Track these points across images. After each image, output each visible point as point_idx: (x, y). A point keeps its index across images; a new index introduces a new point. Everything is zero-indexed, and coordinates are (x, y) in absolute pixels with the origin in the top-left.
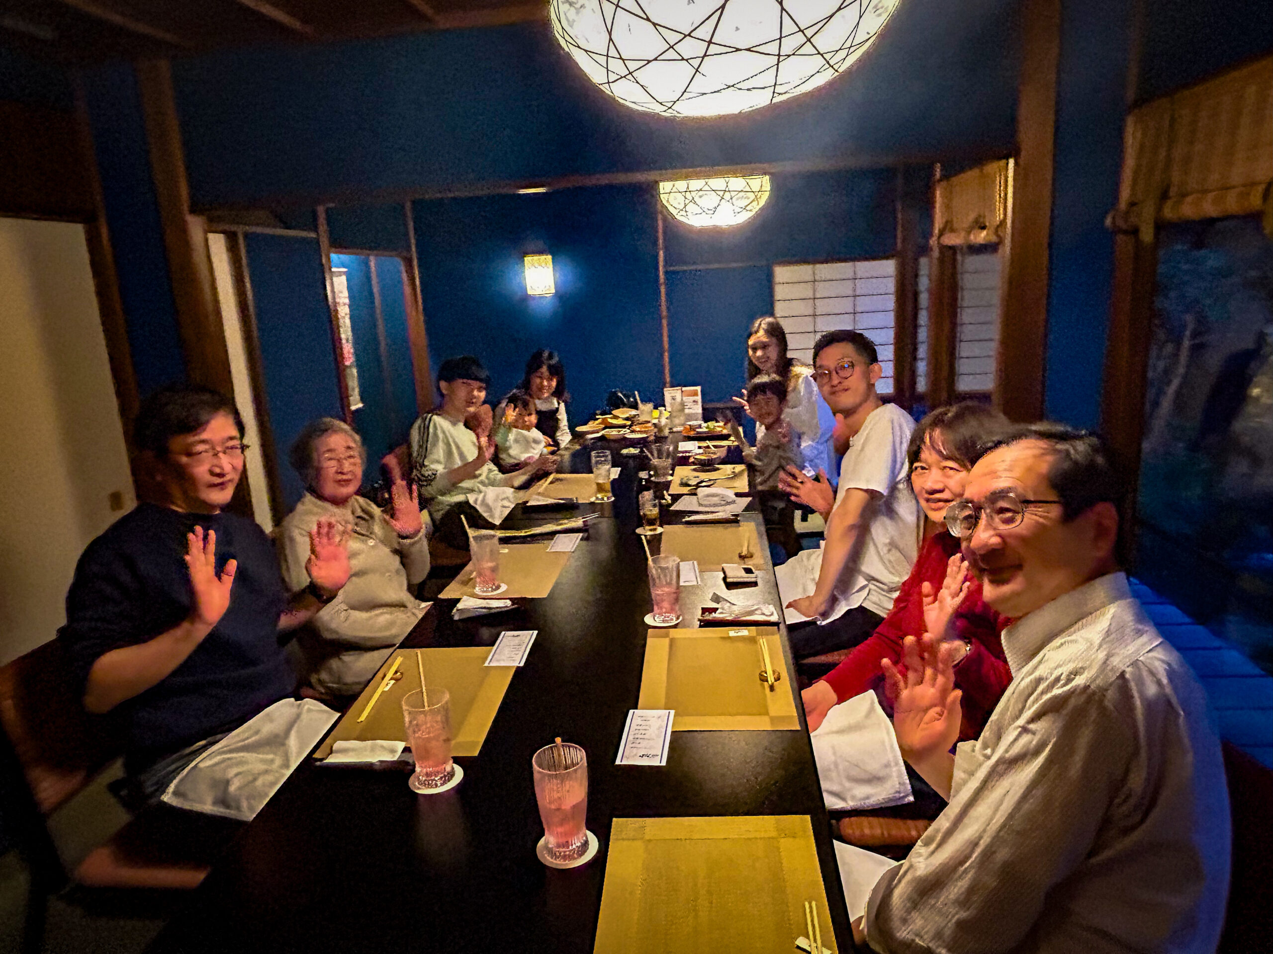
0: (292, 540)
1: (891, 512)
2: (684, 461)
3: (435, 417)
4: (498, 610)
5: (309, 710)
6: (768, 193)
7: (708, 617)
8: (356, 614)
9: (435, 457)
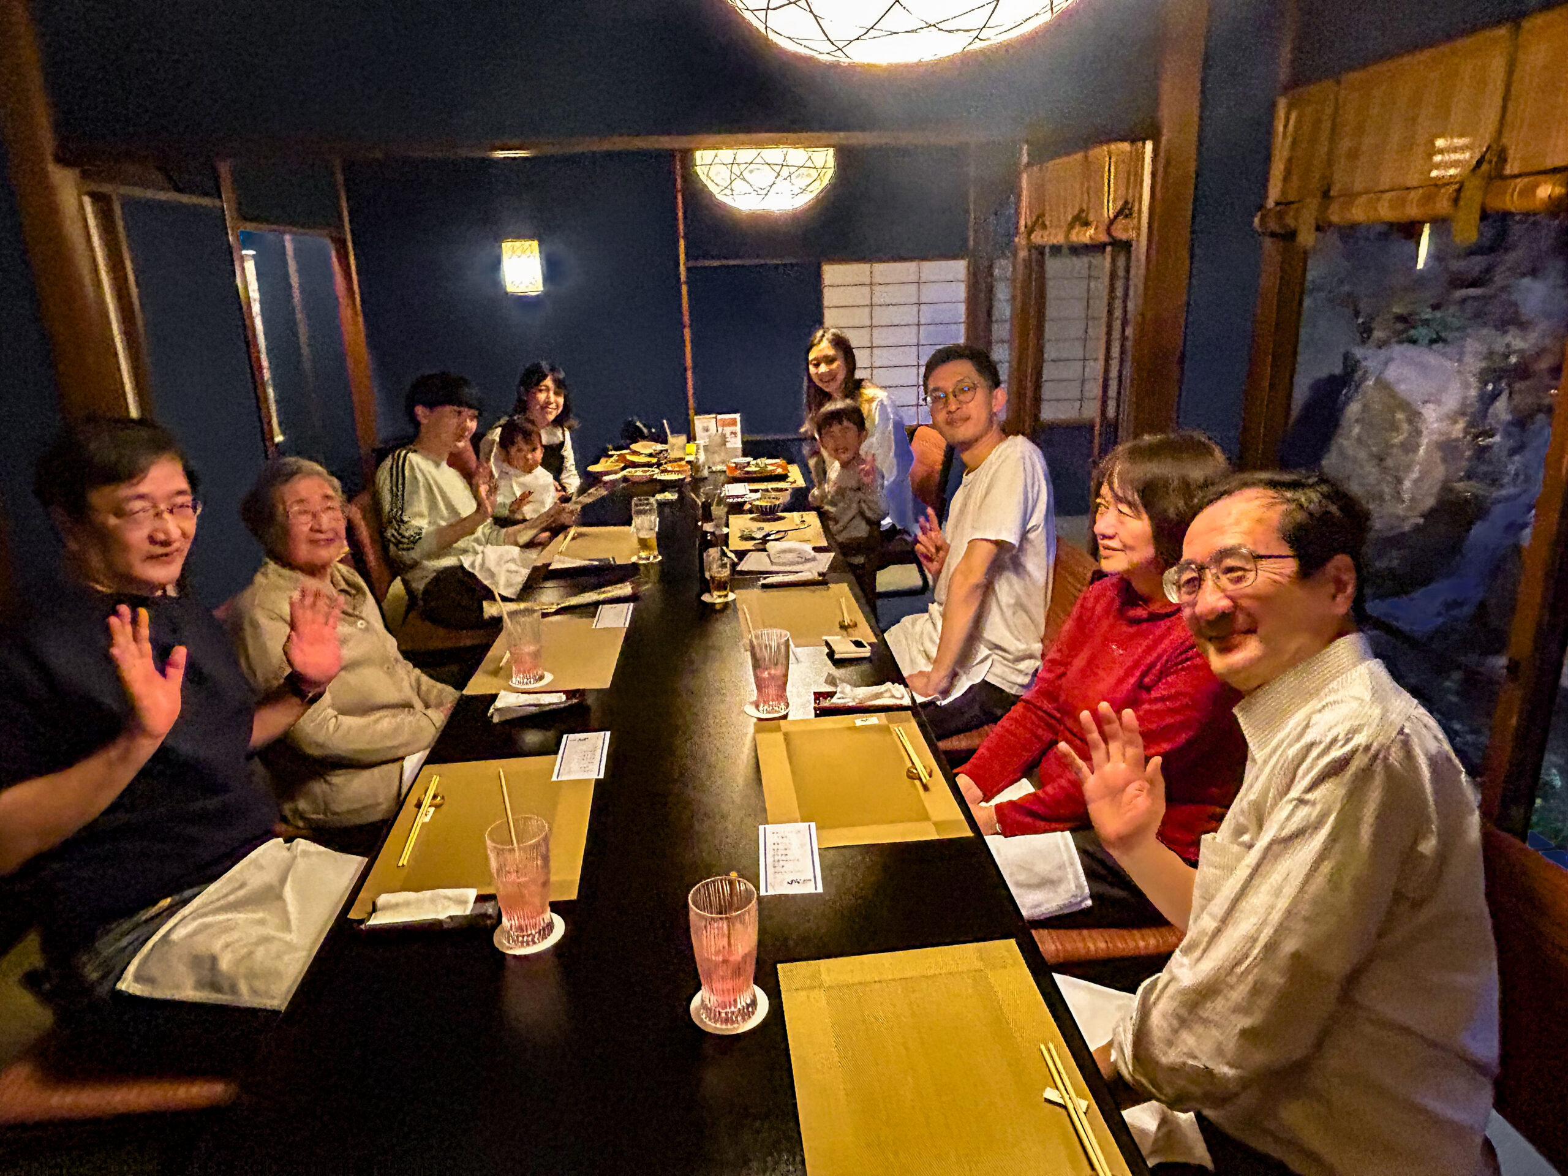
0: (255, 625)
1: (1017, 566)
2: (737, 508)
3: (412, 456)
4: (551, 707)
5: (305, 853)
6: (831, 171)
7: (826, 703)
8: (348, 721)
9: (416, 510)
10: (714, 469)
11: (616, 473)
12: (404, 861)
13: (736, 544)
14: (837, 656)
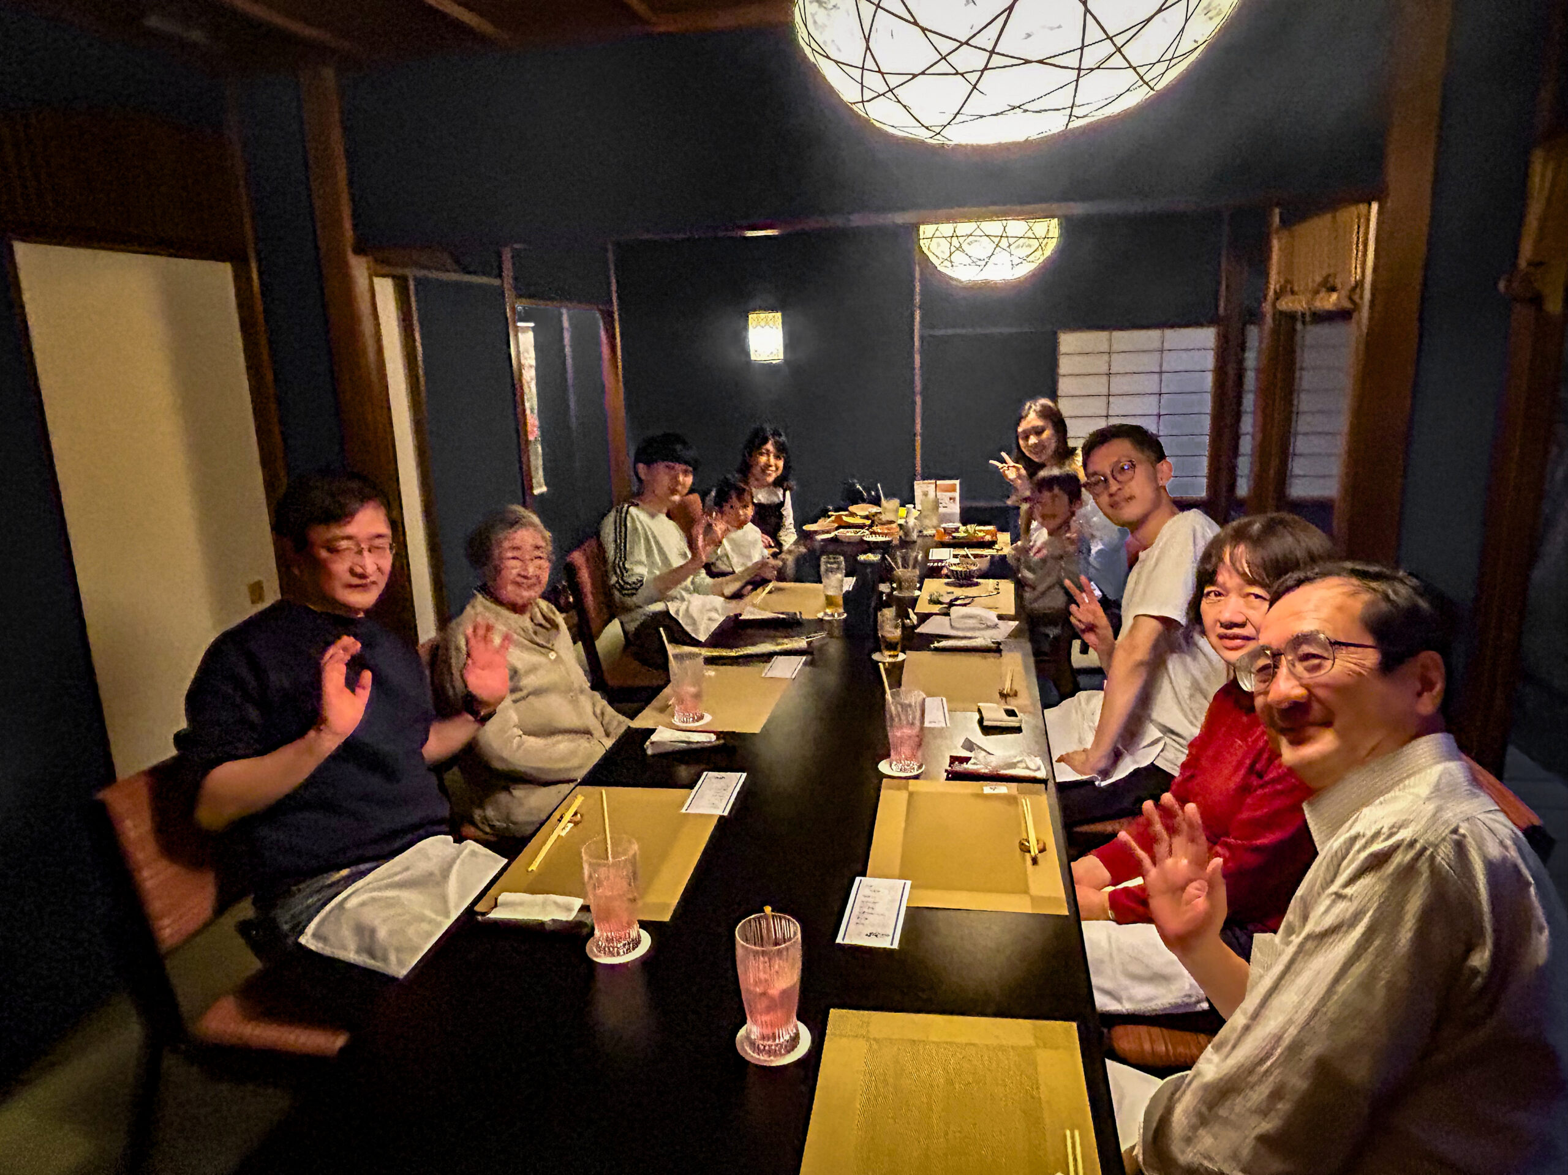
1: (1190, 645)
3: (632, 510)
4: (699, 745)
5: (473, 853)
6: (1055, 240)
7: (958, 767)
8: (532, 741)
9: (637, 558)
10: (925, 533)
11: (828, 532)
12: (534, 867)
13: (923, 607)
14: (985, 723)
